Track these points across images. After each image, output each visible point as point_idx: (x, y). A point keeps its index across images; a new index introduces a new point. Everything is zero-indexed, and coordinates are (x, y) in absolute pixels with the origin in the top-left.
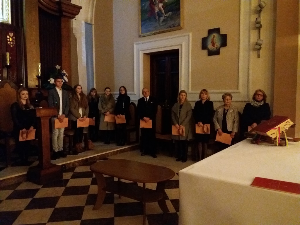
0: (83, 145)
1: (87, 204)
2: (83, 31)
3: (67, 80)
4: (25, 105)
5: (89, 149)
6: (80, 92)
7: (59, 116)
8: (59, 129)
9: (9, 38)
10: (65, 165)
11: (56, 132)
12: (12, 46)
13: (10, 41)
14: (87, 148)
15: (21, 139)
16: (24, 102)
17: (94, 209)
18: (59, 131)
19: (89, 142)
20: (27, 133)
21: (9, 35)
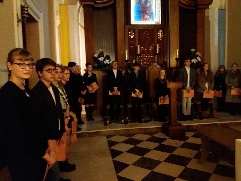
0: (208, 113)
1: (195, 158)
2: (216, 17)
3: (200, 60)
4: (163, 80)
5: (213, 117)
6: (207, 70)
7: (186, 88)
8: (187, 98)
9: (159, 34)
10: (190, 126)
11: (185, 100)
12: (161, 39)
13: (159, 36)
14: (211, 116)
15: (160, 103)
16: (163, 78)
17: (198, 162)
18: (187, 100)
19: (214, 111)
20: (164, 100)
21: (159, 32)
